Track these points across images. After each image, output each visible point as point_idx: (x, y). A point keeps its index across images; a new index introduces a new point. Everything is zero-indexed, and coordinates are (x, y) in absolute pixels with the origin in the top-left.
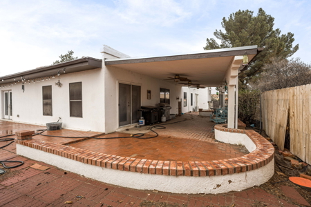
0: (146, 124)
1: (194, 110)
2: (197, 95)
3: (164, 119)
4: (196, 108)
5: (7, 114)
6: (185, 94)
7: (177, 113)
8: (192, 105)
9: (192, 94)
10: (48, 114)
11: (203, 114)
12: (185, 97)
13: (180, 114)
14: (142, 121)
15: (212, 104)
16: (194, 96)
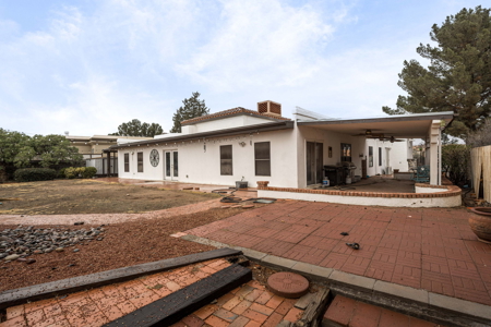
0: (331, 185)
1: (384, 173)
2: (388, 149)
3: (349, 181)
4: (387, 169)
5: (168, 174)
6: (371, 148)
7: (361, 175)
8: (380, 164)
9: (380, 149)
10: (227, 174)
11: (399, 176)
12: (371, 153)
13: (365, 177)
14: (326, 181)
15: (414, 164)
16: (383, 152)
